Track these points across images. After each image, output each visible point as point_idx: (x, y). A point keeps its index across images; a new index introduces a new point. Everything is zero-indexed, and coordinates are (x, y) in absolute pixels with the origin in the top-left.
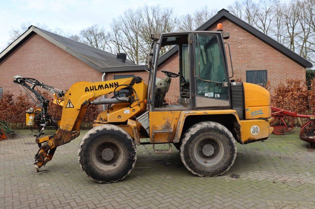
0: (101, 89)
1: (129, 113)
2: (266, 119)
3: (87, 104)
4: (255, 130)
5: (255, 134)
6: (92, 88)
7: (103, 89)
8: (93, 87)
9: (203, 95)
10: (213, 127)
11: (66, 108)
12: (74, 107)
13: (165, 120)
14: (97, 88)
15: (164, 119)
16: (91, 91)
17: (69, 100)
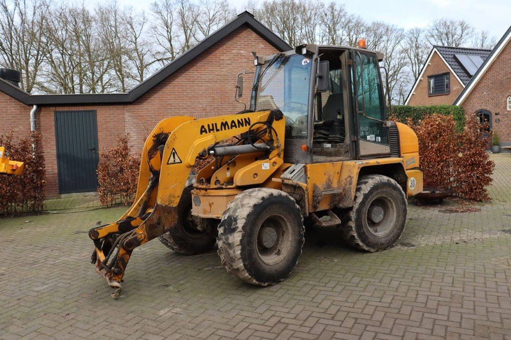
0: (225, 129)
1: (268, 168)
3: (205, 156)
4: (412, 183)
5: (413, 188)
6: (211, 128)
7: (229, 129)
8: (213, 124)
9: (365, 138)
11: (168, 164)
12: (181, 162)
13: (327, 177)
14: (219, 127)
15: (325, 174)
16: (210, 132)
17: (173, 149)
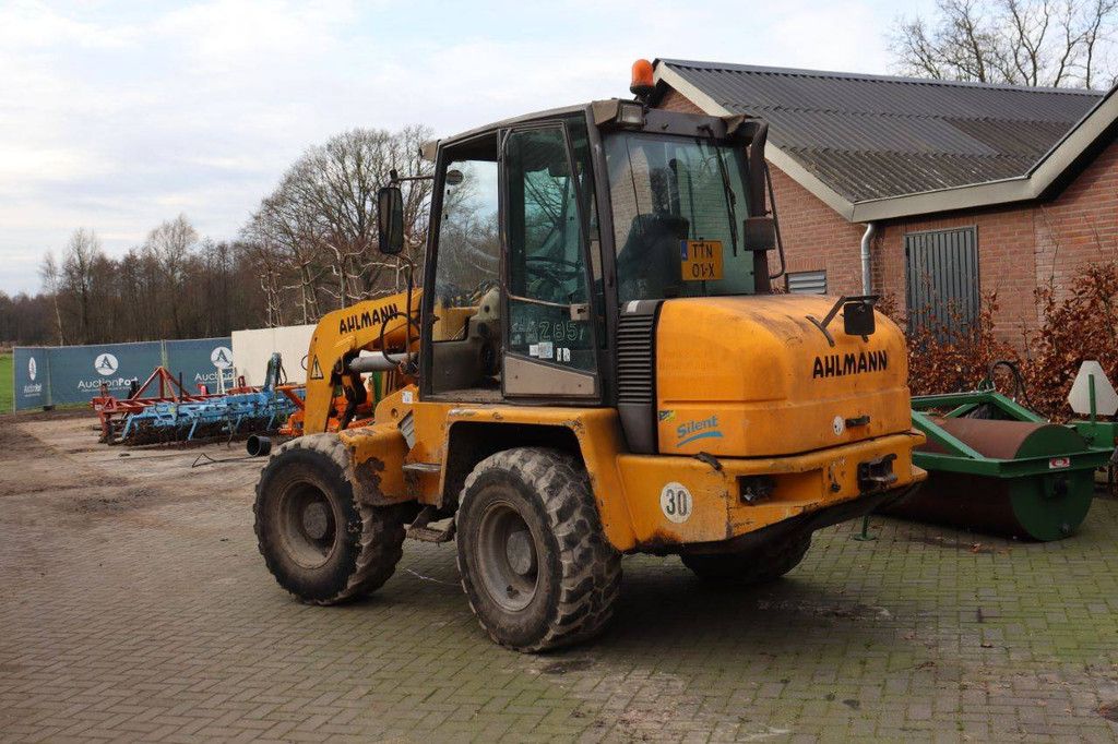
0: (366, 325)
2: (715, 460)
3: (341, 370)
4: (676, 501)
5: (677, 518)
6: (351, 324)
7: (370, 324)
8: (353, 318)
9: (523, 349)
10: (508, 469)
11: (311, 380)
12: (322, 377)
14: (359, 323)
16: (350, 330)
17: (316, 357)
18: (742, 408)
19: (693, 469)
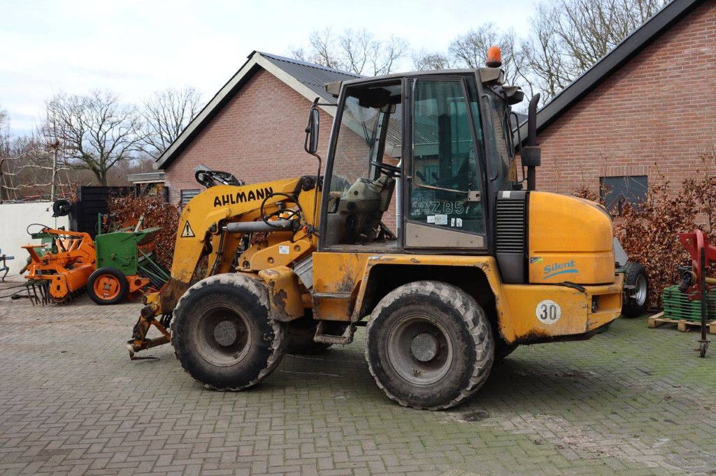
0: (242, 201)
1: (288, 252)
2: (580, 287)
3: (215, 231)
4: (548, 311)
5: (548, 321)
6: (226, 200)
7: (246, 201)
8: (228, 196)
9: (422, 219)
10: (428, 294)
11: (182, 237)
12: (194, 236)
13: (344, 273)
14: (234, 199)
15: (341, 269)
16: (224, 204)
17: (187, 221)
18: (593, 255)
19: (563, 292)
